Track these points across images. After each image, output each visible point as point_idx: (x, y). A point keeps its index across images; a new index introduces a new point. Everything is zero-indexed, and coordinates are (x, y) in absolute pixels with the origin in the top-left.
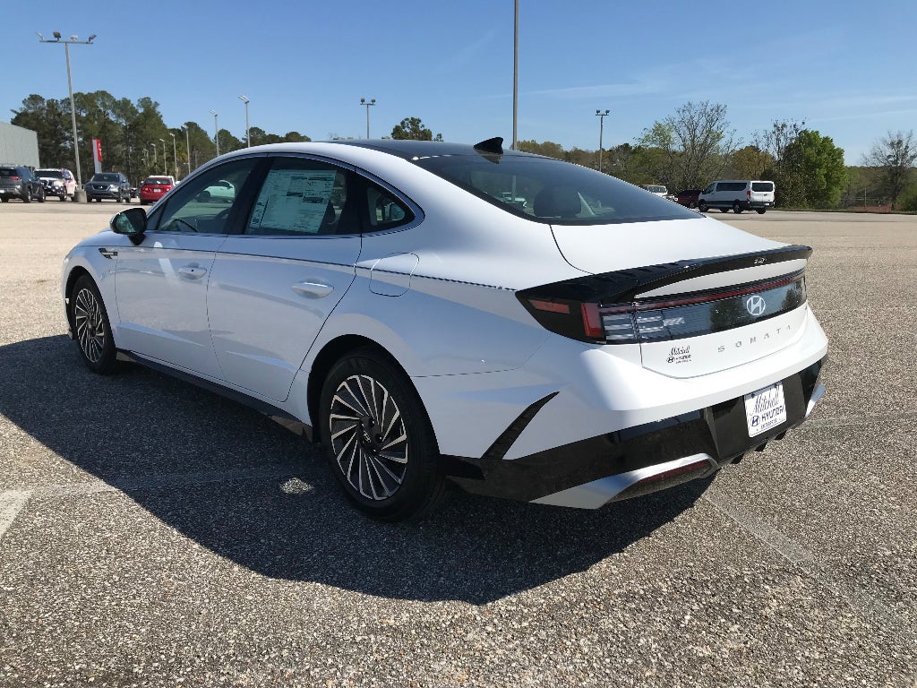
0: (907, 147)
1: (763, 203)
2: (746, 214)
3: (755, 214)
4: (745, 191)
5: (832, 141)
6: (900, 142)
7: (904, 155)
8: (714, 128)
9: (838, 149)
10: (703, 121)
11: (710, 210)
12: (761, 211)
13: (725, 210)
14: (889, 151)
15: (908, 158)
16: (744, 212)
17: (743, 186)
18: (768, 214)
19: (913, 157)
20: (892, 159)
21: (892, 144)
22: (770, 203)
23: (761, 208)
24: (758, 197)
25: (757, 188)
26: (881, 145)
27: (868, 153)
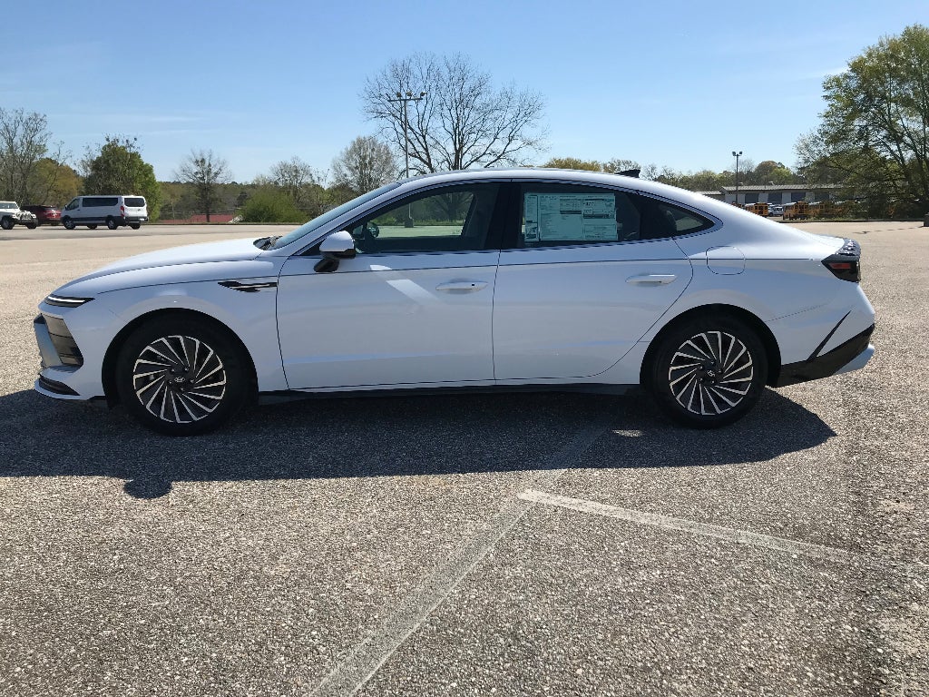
0: (210, 165)
1: (137, 219)
2: (121, 230)
3: (128, 230)
4: (118, 206)
5: (139, 157)
6: (203, 161)
7: (209, 172)
8: (36, 138)
9: (147, 165)
10: (20, 131)
11: (77, 227)
12: (136, 226)
13: (93, 227)
14: (195, 169)
15: (213, 175)
16: (119, 227)
17: (115, 201)
18: (143, 229)
19: (216, 174)
20: (199, 175)
21: (197, 162)
22: (145, 218)
23: (135, 223)
24: (132, 212)
25: (131, 203)
26: (188, 163)
27: (178, 170)
